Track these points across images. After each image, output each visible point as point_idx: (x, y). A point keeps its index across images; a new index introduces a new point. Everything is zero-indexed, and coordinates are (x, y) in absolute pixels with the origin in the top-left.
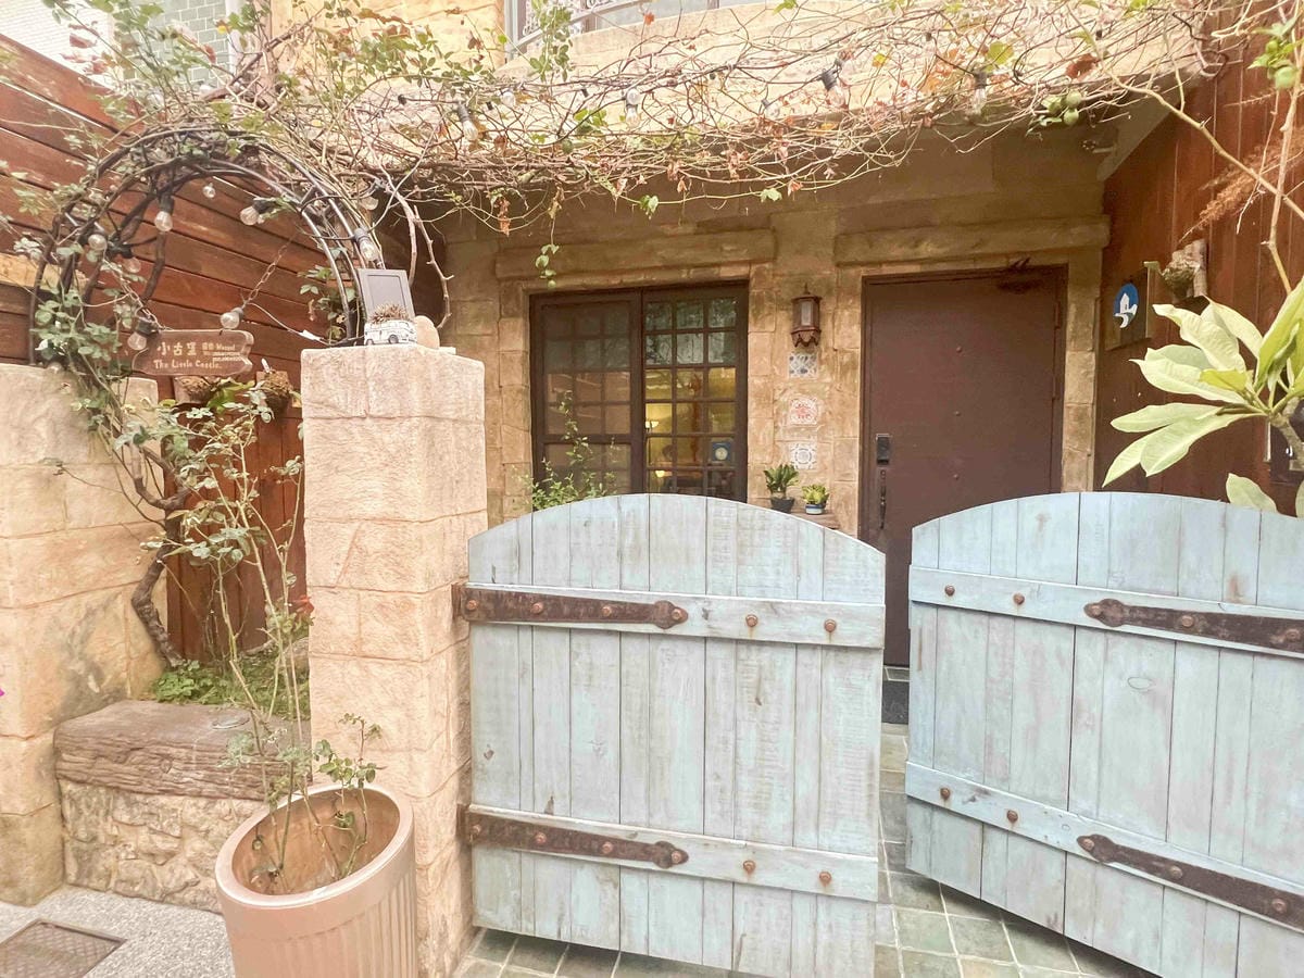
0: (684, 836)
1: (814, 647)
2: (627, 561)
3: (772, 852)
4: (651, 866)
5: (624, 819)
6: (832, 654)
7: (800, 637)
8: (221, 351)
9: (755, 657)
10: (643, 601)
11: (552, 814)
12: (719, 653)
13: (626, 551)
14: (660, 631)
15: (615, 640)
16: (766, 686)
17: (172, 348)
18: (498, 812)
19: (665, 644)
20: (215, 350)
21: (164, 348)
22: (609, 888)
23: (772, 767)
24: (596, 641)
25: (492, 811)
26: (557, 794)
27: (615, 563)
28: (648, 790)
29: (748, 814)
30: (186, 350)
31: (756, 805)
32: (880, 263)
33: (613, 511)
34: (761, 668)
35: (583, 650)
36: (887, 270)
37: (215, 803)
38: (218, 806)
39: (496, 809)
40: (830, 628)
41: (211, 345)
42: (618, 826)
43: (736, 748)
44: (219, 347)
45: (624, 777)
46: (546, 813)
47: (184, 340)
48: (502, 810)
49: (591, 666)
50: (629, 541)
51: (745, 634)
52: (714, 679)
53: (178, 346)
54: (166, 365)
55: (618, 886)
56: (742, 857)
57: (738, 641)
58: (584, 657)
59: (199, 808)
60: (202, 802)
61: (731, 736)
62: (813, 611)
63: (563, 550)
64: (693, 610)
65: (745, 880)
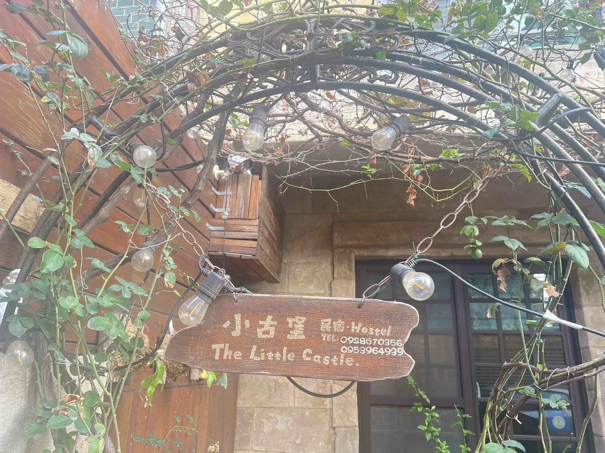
8: (360, 335)
17: (255, 326)
20: (348, 333)
21: (238, 325)
30: (283, 329)
41: (339, 325)
44: (355, 328)
47: (282, 311)
53: (269, 323)
54: (238, 355)
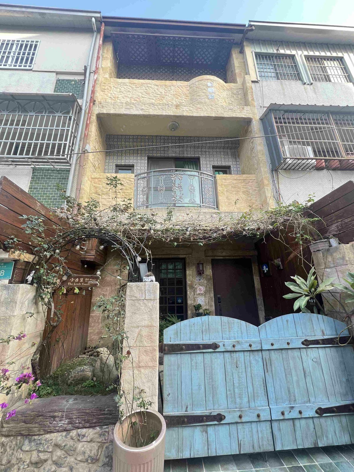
0: (223, 410)
1: (247, 351)
2: (204, 333)
3: (245, 410)
4: (216, 423)
5: (207, 409)
6: (251, 352)
7: (245, 349)
9: (235, 355)
10: (209, 343)
11: (187, 411)
12: (227, 355)
13: (204, 331)
14: (214, 351)
15: (202, 354)
16: (238, 362)
17: (75, 280)
18: (172, 414)
19: (214, 354)
21: (72, 280)
22: (204, 433)
23: (242, 385)
24: (197, 355)
25: (170, 414)
26: (188, 405)
27: (201, 333)
28: (213, 398)
29: (238, 400)
30: (79, 280)
31: (240, 397)
32: (214, 256)
33: (200, 321)
34: (237, 358)
35: (194, 358)
36: (216, 258)
37: (70, 433)
38: (71, 434)
39: (171, 413)
40: (250, 346)
41: (88, 279)
42: (206, 411)
43: (233, 381)
44: (90, 280)
45: (206, 395)
46: (185, 411)
47: (80, 277)
48: (173, 413)
49: (196, 363)
50: (204, 328)
51: (233, 349)
52: (226, 362)
53: (77, 279)
54: (72, 284)
55: (207, 432)
56: (238, 414)
57: (231, 351)
58: (194, 361)
59: (63, 436)
60: (64, 434)
61: (232, 378)
62: (246, 342)
63: (188, 332)
64: (221, 344)
65: (240, 421)
